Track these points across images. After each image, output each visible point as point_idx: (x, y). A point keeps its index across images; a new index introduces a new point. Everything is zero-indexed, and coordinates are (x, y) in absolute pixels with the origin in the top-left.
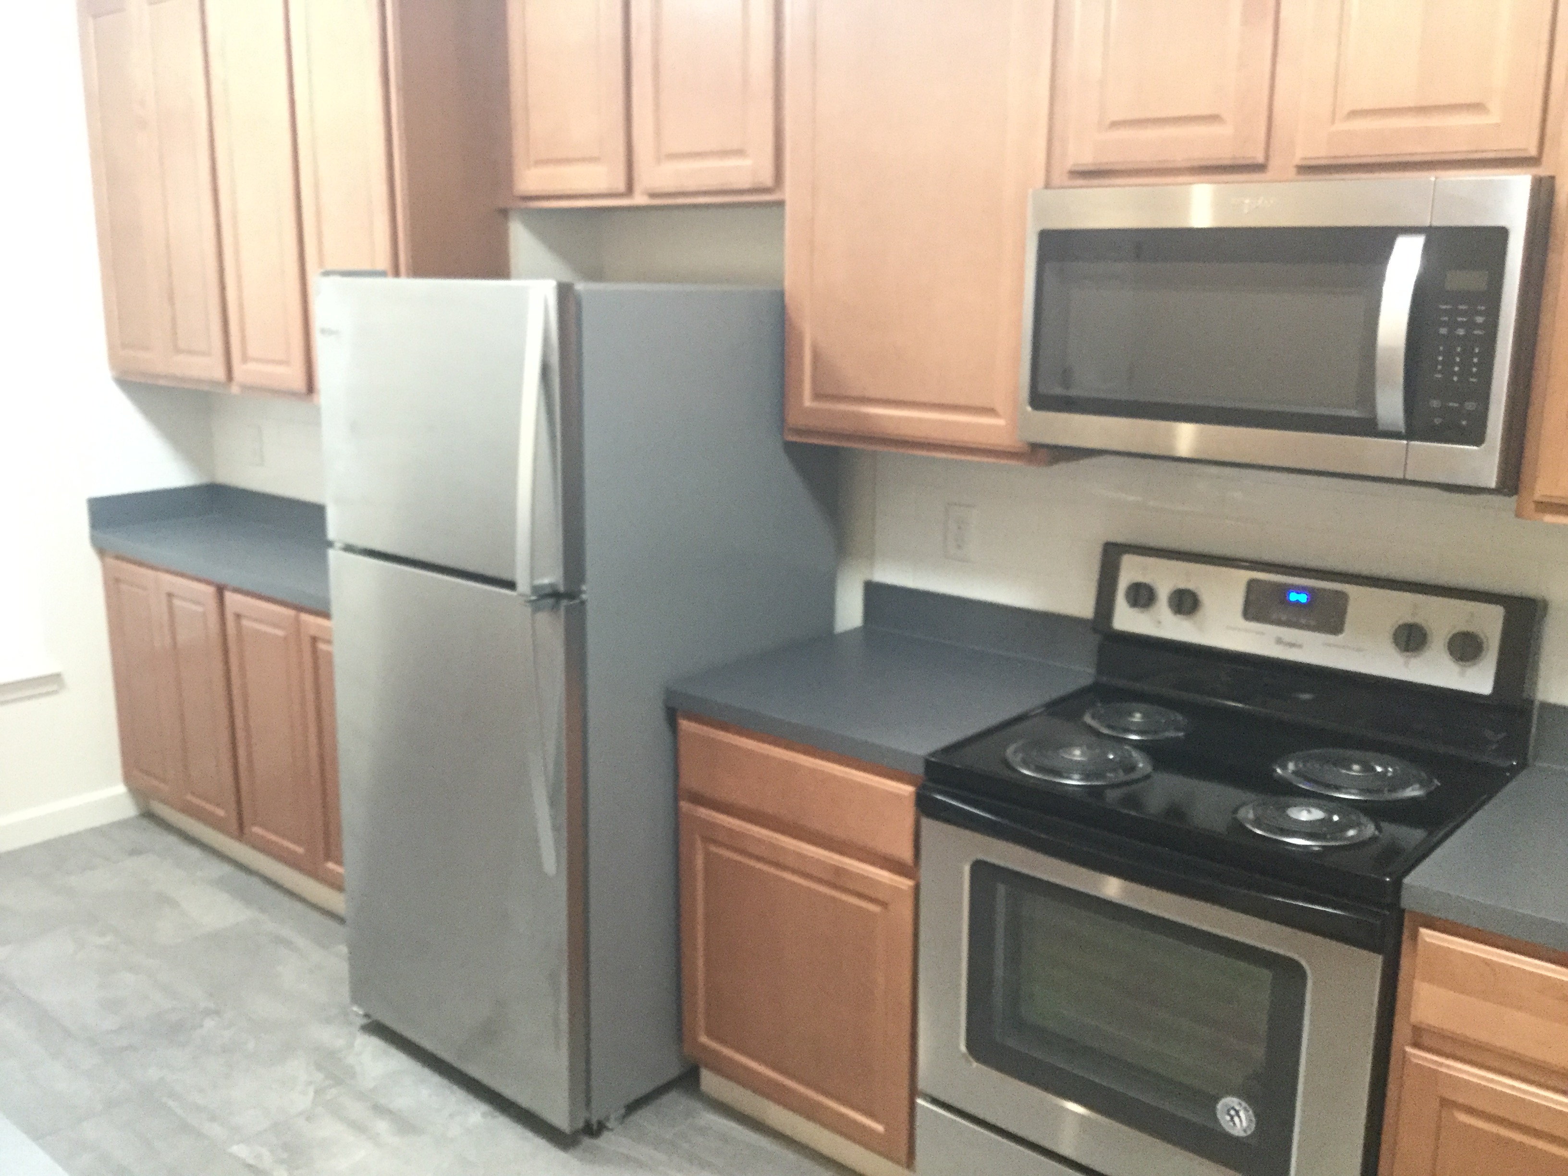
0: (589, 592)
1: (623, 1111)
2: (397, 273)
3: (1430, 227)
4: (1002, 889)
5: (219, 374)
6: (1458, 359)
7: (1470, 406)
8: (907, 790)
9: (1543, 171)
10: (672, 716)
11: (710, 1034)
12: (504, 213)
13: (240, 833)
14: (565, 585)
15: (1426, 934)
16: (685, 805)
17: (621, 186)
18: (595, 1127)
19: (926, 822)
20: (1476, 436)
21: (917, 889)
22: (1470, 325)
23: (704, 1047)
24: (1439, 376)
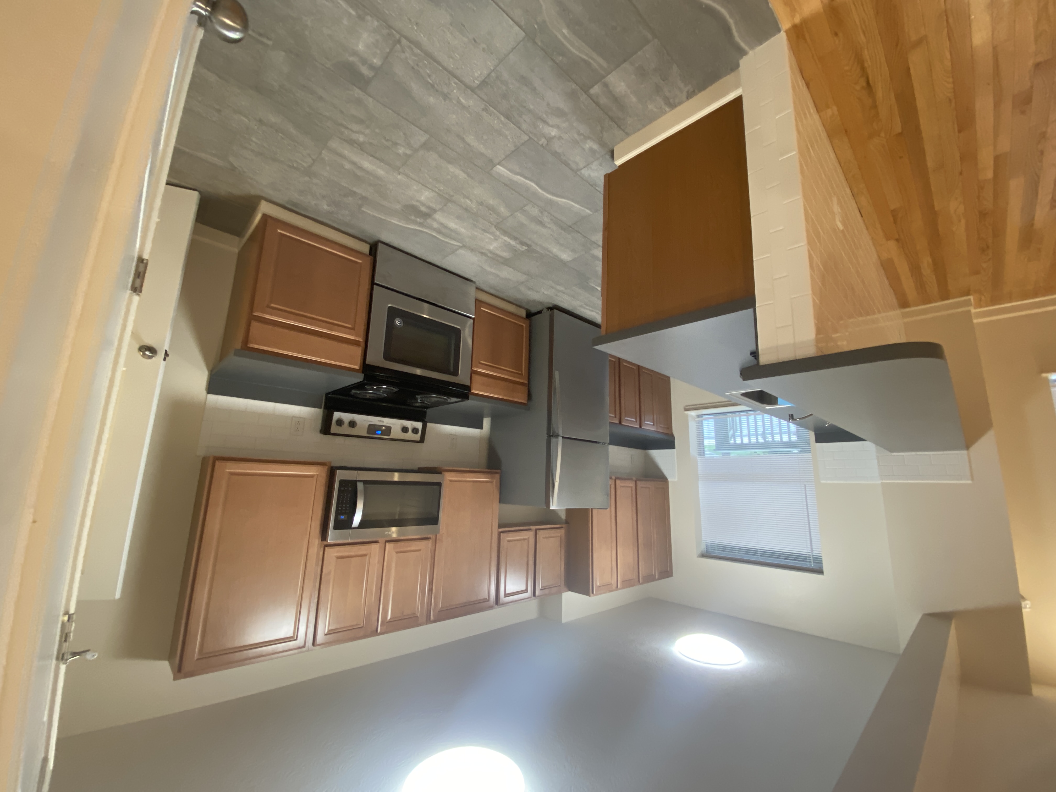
0: (546, 436)
2: (592, 509)
3: (351, 529)
5: (638, 482)
6: (345, 499)
7: (342, 489)
8: (473, 391)
9: (325, 543)
11: (523, 326)
14: (551, 439)
15: (355, 367)
16: (527, 383)
17: (538, 533)
18: (549, 310)
19: (468, 384)
20: (342, 482)
21: (472, 368)
22: (342, 507)
23: (524, 323)
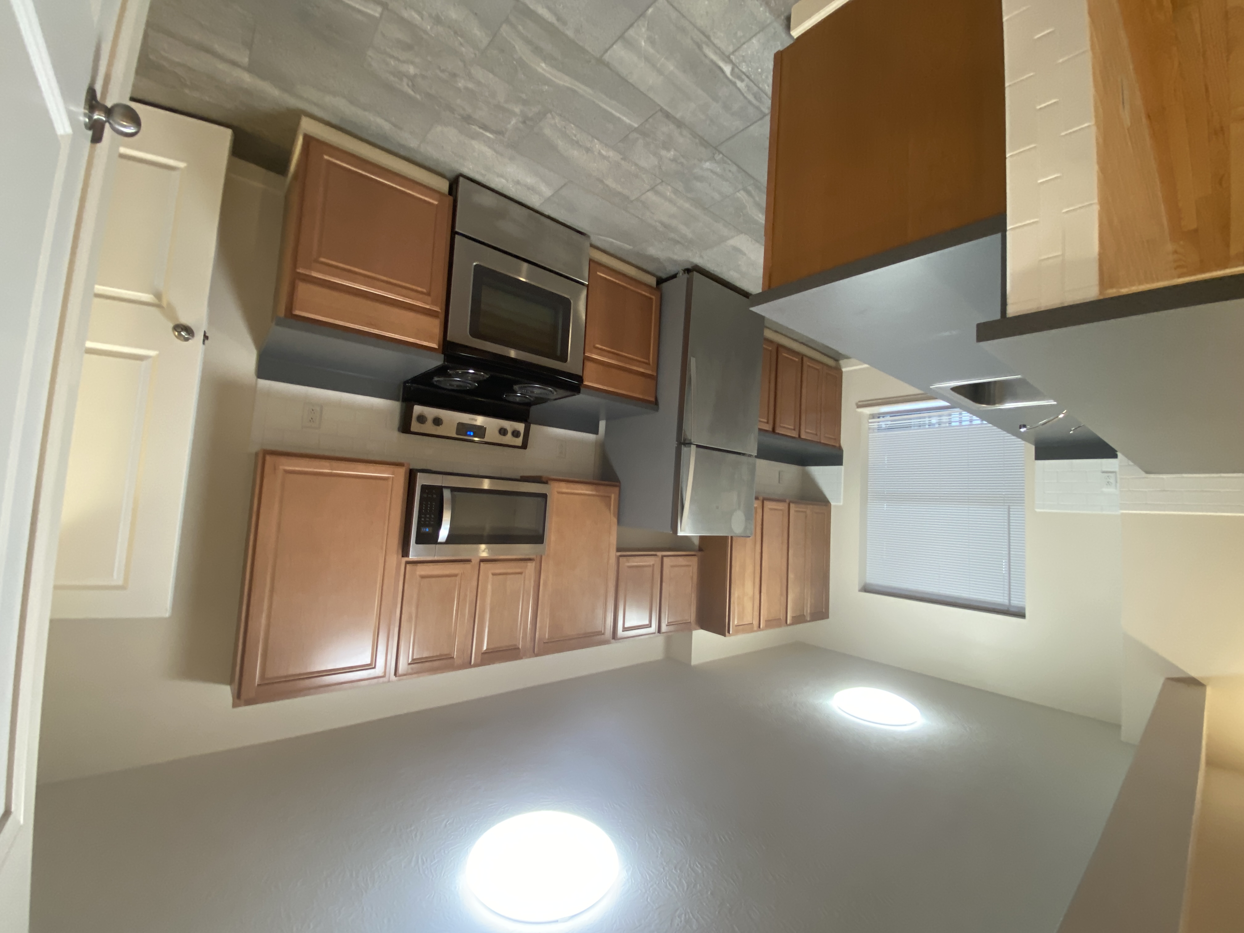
0: (674, 444)
1: (678, 276)
3: (436, 544)
4: (559, 353)
5: (792, 505)
6: (429, 508)
7: (425, 496)
8: (586, 383)
9: (406, 559)
10: (656, 403)
11: (651, 299)
12: (700, 549)
13: (802, 356)
14: (681, 448)
15: (435, 346)
16: (655, 374)
17: (665, 559)
18: (686, 272)
19: (579, 373)
20: (424, 488)
21: (584, 353)
22: (425, 518)
23: (652, 295)
24: (433, 504)
